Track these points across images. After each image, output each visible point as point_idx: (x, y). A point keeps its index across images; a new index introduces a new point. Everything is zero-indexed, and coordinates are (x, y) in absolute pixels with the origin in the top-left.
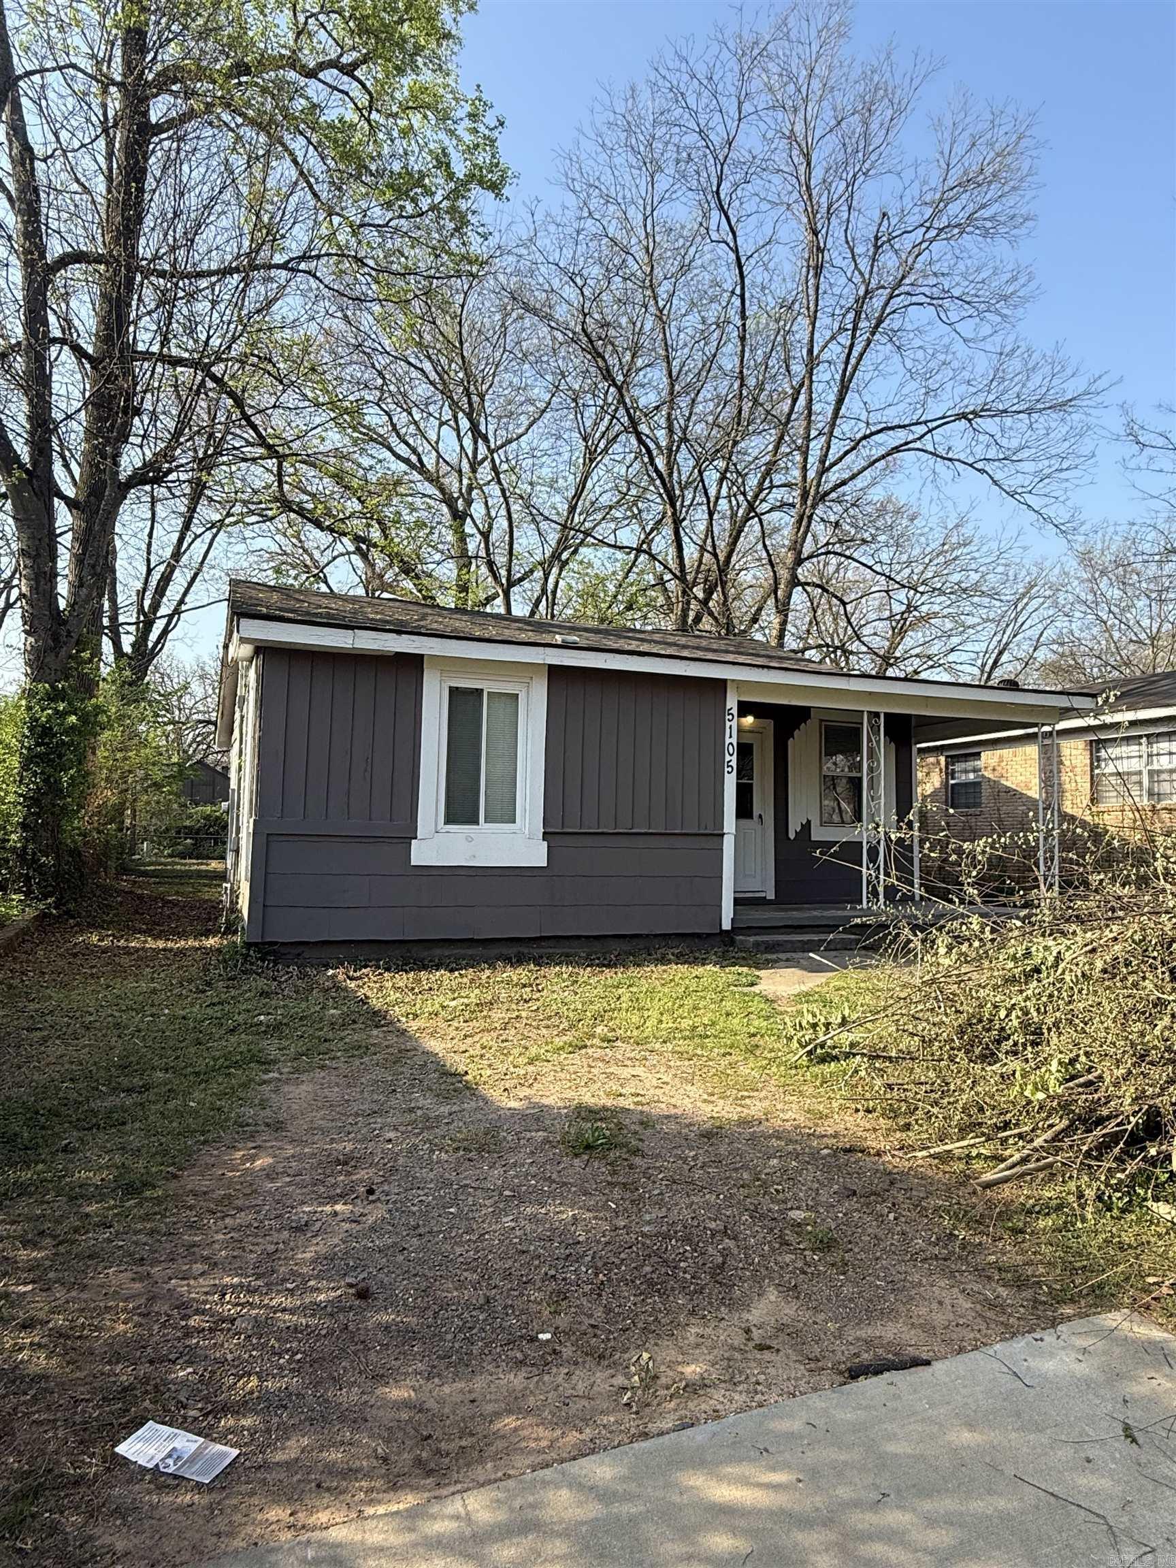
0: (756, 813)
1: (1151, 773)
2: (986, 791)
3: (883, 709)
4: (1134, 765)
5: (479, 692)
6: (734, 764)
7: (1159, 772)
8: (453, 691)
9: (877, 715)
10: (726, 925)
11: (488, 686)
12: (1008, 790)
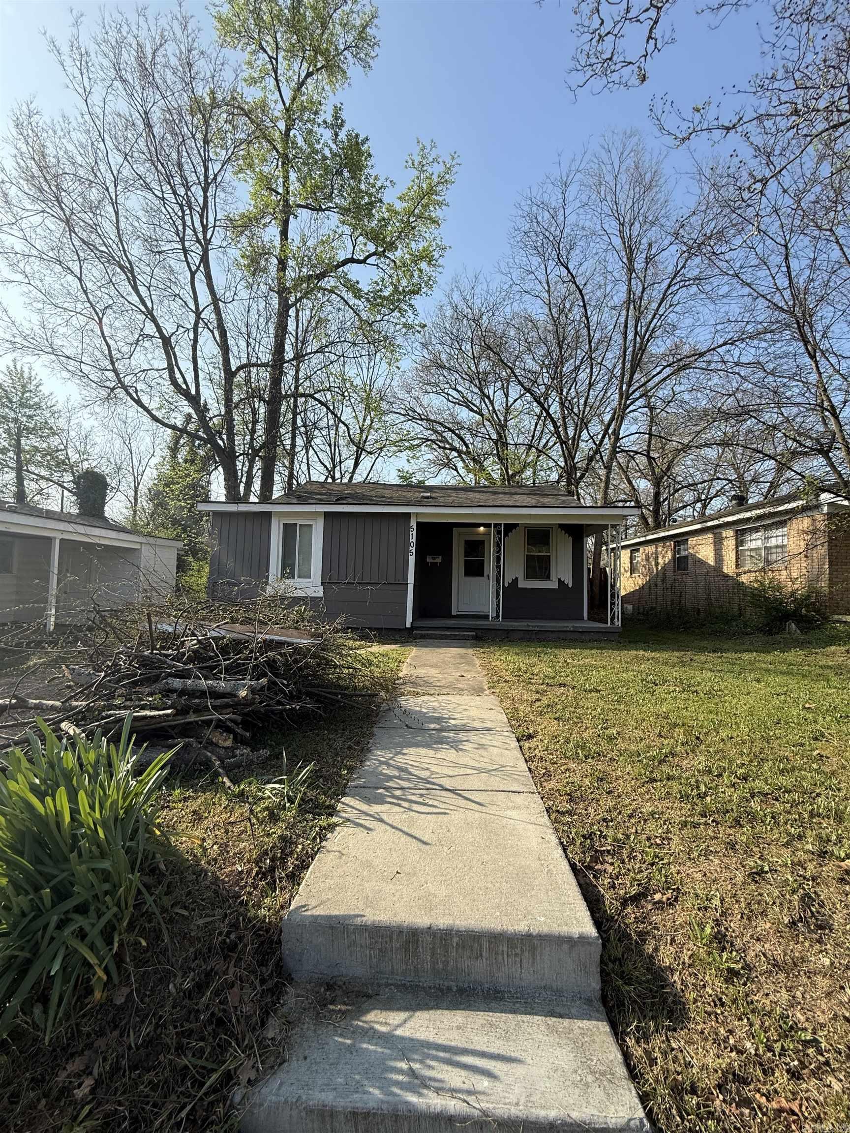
0: (485, 574)
1: (765, 548)
2: (690, 561)
3: (503, 522)
4: (759, 543)
5: (296, 524)
6: (414, 551)
7: (771, 547)
8: (285, 525)
9: (500, 525)
10: (408, 625)
11: (299, 522)
12: (700, 560)
